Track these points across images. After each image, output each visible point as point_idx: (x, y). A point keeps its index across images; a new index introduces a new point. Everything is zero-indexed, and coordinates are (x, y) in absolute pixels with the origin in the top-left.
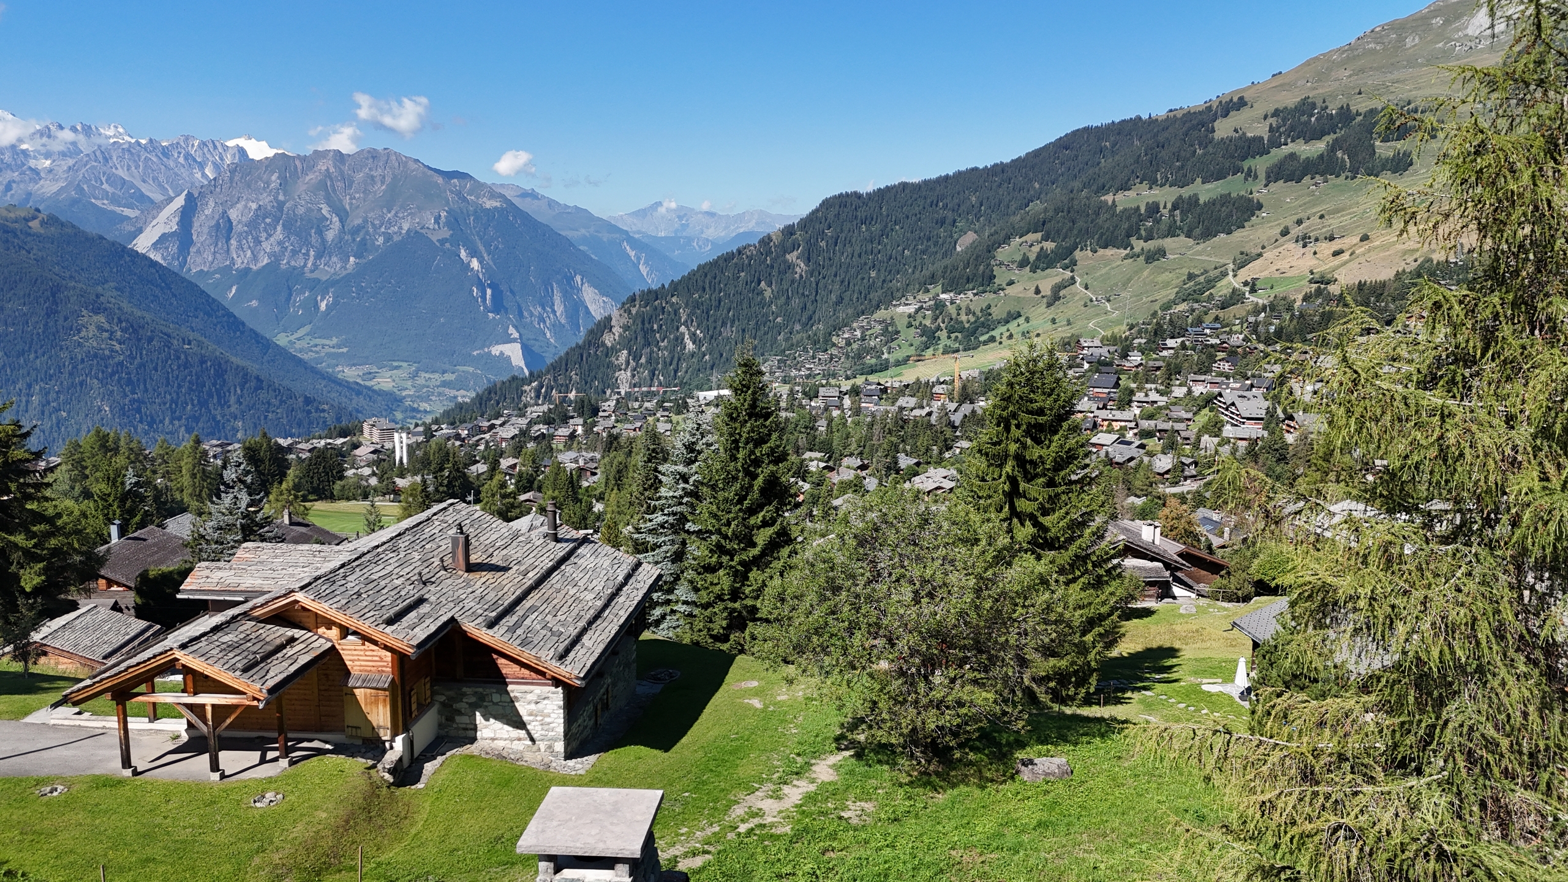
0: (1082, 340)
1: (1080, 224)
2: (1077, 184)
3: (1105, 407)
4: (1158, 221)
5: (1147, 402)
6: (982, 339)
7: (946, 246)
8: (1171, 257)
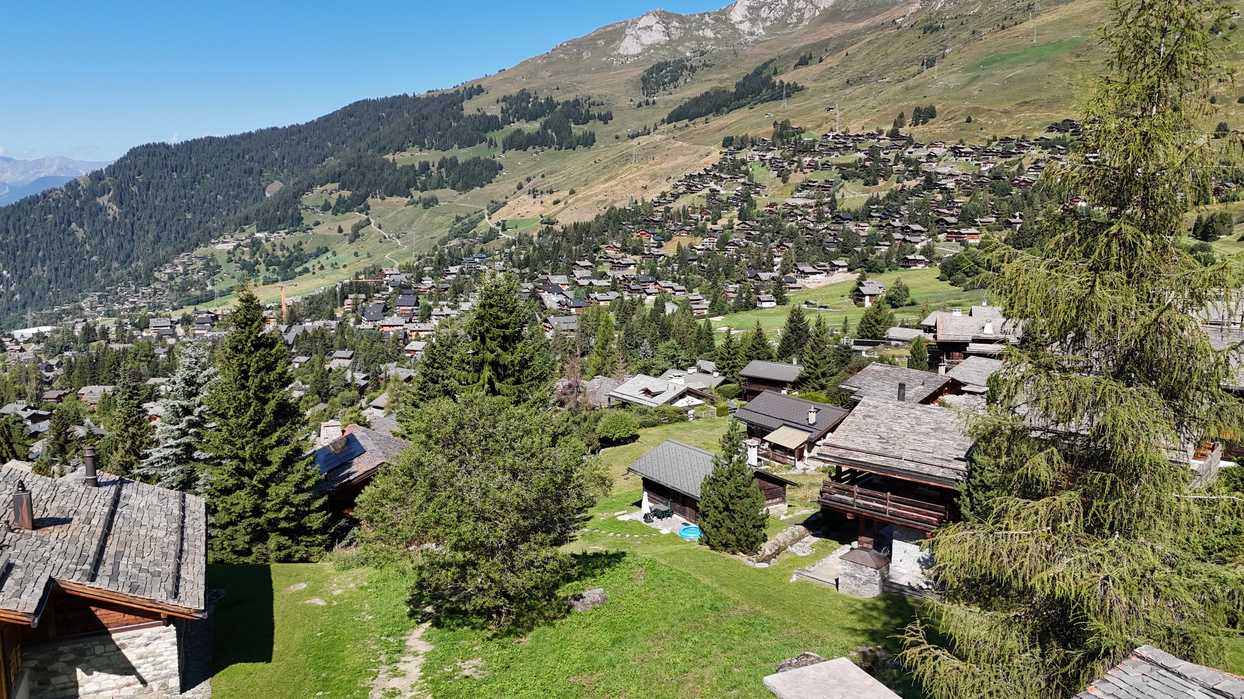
0: (384, 269)
1: (370, 176)
2: (363, 145)
3: (410, 321)
4: (429, 176)
5: (443, 316)
6: (297, 270)
7: (256, 192)
8: (442, 204)
